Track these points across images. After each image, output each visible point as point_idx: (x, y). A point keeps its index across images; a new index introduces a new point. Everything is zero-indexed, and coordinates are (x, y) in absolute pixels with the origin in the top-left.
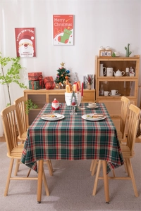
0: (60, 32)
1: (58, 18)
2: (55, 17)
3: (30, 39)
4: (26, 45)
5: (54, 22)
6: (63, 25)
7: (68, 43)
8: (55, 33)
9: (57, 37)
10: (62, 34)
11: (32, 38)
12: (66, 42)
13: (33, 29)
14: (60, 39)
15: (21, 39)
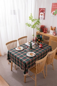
0: (54, 11)
1: (54, 4)
2: (53, 4)
3: (43, 12)
4: (42, 15)
5: (52, 6)
6: (55, 7)
7: (56, 16)
8: (52, 11)
9: (52, 13)
10: (54, 12)
11: (44, 12)
12: (56, 15)
13: (45, 9)
14: (53, 14)
15: (41, 12)
